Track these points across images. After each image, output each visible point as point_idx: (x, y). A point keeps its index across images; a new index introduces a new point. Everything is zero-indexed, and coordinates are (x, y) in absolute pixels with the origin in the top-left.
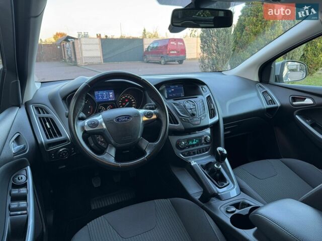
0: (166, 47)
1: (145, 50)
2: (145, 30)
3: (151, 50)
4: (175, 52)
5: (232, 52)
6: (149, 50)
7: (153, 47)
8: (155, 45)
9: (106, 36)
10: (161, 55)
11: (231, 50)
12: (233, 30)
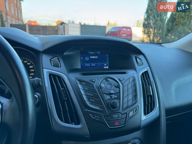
1: (106, 33)
2: (109, 22)
4: (126, 35)
5: (164, 36)
6: (109, 33)
7: (112, 32)
8: (113, 30)
9: (85, 24)
11: (164, 35)
12: (166, 21)
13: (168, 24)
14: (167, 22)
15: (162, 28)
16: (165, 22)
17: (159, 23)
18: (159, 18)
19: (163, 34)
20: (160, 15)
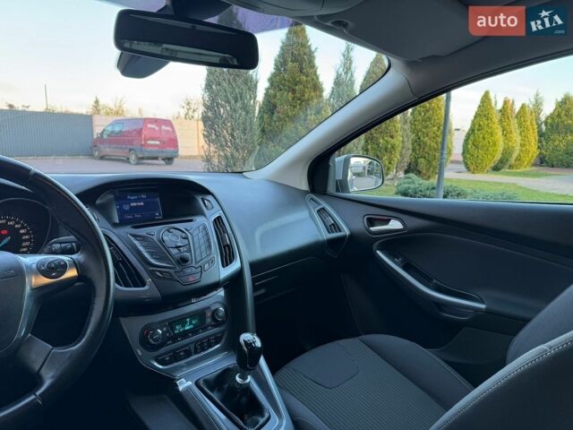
0: (140, 132)
1: (95, 137)
2: (97, 102)
3: (109, 136)
4: (158, 143)
6: (105, 137)
7: (112, 132)
8: (117, 129)
10: (129, 147)
11: (256, 144)
12: (257, 111)
13: (261, 118)
14: (260, 112)
15: (249, 128)
16: (254, 113)
17: (240, 115)
18: (239, 104)
19: (253, 142)
20: (241, 97)
